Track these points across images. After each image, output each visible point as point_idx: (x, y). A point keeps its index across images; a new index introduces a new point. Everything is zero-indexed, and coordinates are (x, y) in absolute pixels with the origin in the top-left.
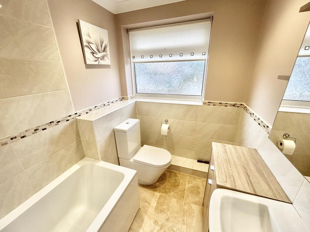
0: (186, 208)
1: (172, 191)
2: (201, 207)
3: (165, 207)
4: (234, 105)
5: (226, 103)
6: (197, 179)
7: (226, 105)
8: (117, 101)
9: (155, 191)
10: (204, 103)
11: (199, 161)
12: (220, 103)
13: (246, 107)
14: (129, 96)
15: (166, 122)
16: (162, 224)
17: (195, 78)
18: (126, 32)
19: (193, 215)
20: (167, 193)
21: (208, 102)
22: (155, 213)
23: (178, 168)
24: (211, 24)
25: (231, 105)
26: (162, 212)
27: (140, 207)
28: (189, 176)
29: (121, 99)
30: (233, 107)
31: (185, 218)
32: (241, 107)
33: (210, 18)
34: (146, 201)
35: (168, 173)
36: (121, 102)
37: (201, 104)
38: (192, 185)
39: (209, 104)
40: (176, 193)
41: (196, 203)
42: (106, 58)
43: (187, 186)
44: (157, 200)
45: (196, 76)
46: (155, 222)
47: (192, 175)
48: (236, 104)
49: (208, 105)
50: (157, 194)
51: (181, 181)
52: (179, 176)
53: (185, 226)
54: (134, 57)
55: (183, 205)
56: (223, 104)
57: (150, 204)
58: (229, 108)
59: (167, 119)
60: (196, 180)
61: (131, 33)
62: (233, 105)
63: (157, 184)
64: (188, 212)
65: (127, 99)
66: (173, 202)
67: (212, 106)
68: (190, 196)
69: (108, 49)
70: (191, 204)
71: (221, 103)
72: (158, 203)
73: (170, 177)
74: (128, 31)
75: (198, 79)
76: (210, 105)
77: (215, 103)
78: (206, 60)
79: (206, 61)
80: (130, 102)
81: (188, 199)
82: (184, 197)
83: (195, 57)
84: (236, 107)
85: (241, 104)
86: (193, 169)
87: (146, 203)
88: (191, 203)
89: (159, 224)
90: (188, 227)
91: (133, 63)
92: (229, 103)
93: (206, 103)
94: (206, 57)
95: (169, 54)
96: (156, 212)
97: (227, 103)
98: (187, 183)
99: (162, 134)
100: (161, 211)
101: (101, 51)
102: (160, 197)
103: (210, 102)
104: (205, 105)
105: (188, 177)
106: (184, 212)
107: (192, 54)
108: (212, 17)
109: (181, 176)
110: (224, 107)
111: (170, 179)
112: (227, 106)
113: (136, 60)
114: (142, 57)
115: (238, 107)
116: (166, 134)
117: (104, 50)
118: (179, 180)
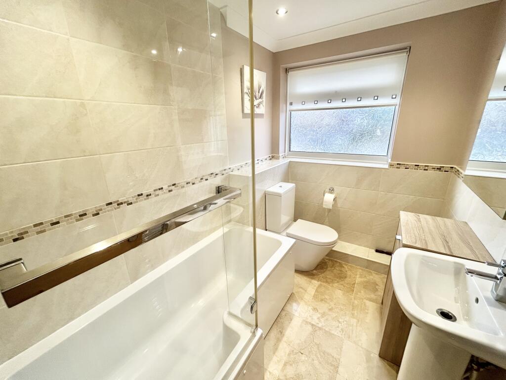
0: (356, 302)
1: (336, 281)
2: (379, 305)
3: (327, 297)
4: (439, 169)
5: (425, 166)
6: (374, 275)
7: (426, 168)
8: (266, 159)
9: (312, 279)
10: (391, 165)
11: (377, 251)
12: (416, 165)
13: (458, 170)
14: (280, 155)
15: (332, 191)
16: (324, 312)
17: (378, 130)
18: (285, 72)
19: (367, 311)
20: (329, 283)
21: (398, 164)
22: (313, 300)
23: (345, 257)
24: (407, 56)
25: (434, 168)
26: (323, 302)
27: (294, 292)
28: (362, 269)
29: (271, 157)
30: (438, 172)
31: (355, 312)
32: (451, 172)
33: (406, 49)
34: (302, 288)
35: (330, 262)
36: (270, 161)
37: (387, 166)
38: (366, 279)
39: (398, 166)
40: (342, 285)
41: (371, 300)
42: (261, 105)
43: (358, 280)
44: (315, 288)
45: (380, 127)
46: (314, 309)
47: (366, 268)
48: (443, 167)
49: (397, 168)
50: (316, 283)
51: (349, 273)
52: (346, 267)
53: (355, 320)
54: (291, 104)
55: (353, 299)
56: (420, 167)
57: (306, 291)
58: (431, 172)
59: (333, 187)
60: (372, 275)
61: (290, 74)
62: (437, 169)
63: (315, 271)
64: (360, 307)
65: (278, 158)
66: (338, 293)
67: (402, 169)
68: (362, 291)
69: (264, 95)
70: (365, 300)
71: (418, 165)
72: (317, 291)
73: (333, 266)
74: (287, 71)
75: (383, 132)
76: (399, 168)
77: (407, 165)
78: (397, 105)
79: (397, 107)
80: (282, 162)
81: (359, 293)
82: (353, 291)
83: (381, 101)
84: (442, 171)
85: (452, 168)
86: (369, 259)
87: (301, 289)
88: (365, 298)
89: (319, 311)
90: (359, 321)
91: (289, 111)
92: (431, 166)
93: (393, 165)
94: (397, 101)
95: (341, 98)
96: (315, 300)
97: (428, 166)
98: (358, 276)
99: (324, 207)
100: (322, 300)
101: (257, 98)
102: (320, 286)
103: (400, 164)
104: (393, 168)
105: (360, 271)
106: (353, 306)
107: (376, 97)
108: (409, 48)
109: (349, 267)
110: (423, 171)
111: (333, 268)
112: (427, 170)
113: (294, 107)
114: (303, 103)
115: (445, 171)
116: (331, 207)
117: (261, 97)
118: (346, 271)
